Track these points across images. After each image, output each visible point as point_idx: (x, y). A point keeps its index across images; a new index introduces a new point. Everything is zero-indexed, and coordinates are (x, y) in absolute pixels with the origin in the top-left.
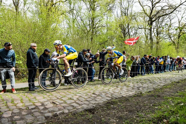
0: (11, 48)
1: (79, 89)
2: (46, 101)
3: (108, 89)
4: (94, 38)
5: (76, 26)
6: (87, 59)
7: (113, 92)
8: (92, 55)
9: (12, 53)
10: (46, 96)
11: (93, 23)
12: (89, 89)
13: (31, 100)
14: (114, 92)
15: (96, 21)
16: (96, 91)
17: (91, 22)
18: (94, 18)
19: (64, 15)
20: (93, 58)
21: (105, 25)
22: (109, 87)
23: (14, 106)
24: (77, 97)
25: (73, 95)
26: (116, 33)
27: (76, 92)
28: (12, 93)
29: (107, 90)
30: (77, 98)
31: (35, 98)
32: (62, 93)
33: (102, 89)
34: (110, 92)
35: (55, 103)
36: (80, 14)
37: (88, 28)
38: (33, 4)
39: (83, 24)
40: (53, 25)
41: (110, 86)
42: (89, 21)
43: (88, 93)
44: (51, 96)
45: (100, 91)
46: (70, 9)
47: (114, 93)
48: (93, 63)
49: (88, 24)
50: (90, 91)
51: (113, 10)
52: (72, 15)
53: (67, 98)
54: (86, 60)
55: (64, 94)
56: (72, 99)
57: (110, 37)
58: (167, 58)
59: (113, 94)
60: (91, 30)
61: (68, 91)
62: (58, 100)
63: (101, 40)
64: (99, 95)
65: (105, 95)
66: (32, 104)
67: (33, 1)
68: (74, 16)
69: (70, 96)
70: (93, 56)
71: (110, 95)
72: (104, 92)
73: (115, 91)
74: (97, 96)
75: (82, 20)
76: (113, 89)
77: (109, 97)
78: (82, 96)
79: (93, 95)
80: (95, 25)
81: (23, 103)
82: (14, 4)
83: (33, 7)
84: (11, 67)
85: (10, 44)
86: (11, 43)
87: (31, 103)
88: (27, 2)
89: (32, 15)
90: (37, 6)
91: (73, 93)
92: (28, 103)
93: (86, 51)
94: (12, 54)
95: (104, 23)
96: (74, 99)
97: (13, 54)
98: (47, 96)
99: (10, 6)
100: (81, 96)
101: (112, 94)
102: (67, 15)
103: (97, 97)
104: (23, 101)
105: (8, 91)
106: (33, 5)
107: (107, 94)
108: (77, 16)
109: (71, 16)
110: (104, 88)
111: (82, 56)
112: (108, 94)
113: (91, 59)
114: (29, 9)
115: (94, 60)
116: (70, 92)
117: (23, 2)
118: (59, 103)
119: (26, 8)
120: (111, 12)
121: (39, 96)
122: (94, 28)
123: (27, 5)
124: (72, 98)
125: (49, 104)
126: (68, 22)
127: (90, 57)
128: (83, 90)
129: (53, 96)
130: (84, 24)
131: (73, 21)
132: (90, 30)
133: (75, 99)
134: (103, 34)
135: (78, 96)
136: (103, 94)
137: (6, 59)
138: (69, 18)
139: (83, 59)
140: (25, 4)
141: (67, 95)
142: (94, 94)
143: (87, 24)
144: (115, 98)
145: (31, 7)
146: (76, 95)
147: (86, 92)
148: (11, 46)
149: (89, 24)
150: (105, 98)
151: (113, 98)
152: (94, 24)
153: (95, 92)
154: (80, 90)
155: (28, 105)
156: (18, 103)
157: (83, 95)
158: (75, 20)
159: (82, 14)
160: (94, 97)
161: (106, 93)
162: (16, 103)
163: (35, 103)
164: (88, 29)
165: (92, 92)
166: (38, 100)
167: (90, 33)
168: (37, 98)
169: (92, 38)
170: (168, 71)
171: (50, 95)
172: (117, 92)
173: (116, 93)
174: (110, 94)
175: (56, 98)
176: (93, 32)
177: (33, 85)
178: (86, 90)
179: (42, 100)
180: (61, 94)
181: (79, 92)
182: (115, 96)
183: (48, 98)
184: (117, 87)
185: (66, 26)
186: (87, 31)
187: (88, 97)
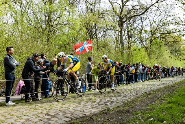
1: (26, 110)
3: (67, 106)
4: (50, 39)
5: (26, 21)
6: (40, 67)
7: (73, 111)
8: (48, 62)
11: (50, 19)
14: (75, 110)
15: (55, 17)
16: (50, 111)
18: (50, 13)
20: (49, 65)
21: (67, 22)
22: (68, 104)
25: (17, 118)
26: (80, 34)
29: (67, 108)
30: (23, 123)
33: (60, 107)
34: (69, 111)
36: (31, 6)
39: (36, 19)
41: (70, 102)
42: (45, 15)
43: (40, 114)
45: (57, 111)
47: (75, 112)
48: (48, 73)
49: (44, 20)
50: (43, 111)
51: (77, 5)
52: (21, 6)
53: (7, 123)
54: (38, 68)
55: (3, 118)
57: (73, 39)
58: (139, 66)
59: (74, 113)
60: (48, 29)
63: (61, 42)
64: (54, 116)
65: (63, 115)
68: (24, 8)
70: (49, 64)
71: (69, 115)
72: (61, 112)
73: (76, 109)
74: (52, 118)
75: (34, 14)
76: (74, 106)
77: (68, 118)
78: (31, 119)
79: (47, 117)
91: (17, 116)
93: (38, 56)
95: (65, 18)
100: (28, 120)
101: (72, 113)
103: (52, 119)
107: (66, 113)
108: (27, 8)
109: (19, 8)
110: (63, 106)
111: (33, 63)
112: (67, 114)
113: (45, 67)
115: (50, 69)
120: (74, 6)
122: (52, 26)
124: (15, 123)
126: (14, 15)
127: (44, 65)
130: (37, 19)
131: (22, 15)
132: (46, 28)
134: (64, 34)
135: (24, 119)
136: (60, 114)
138: (16, 10)
139: (34, 67)
141: (8, 120)
142: (47, 114)
143: (42, 20)
144: (76, 118)
146: (21, 119)
147: (37, 113)
149: (45, 21)
150: (63, 119)
151: (73, 118)
152: (51, 21)
153: (49, 112)
157: (32, 118)
158: (25, 13)
159: (34, 5)
160: (47, 118)
161: (64, 112)
164: (44, 26)
165: (45, 112)
167: (46, 32)
169: (48, 40)
170: (140, 81)
172: (79, 109)
173: (77, 112)
174: (70, 113)
176: (49, 31)
178: (37, 111)
181: (26, 113)
182: (76, 116)
184: (79, 103)
185: (11, 21)
186: (41, 29)
187: (39, 120)
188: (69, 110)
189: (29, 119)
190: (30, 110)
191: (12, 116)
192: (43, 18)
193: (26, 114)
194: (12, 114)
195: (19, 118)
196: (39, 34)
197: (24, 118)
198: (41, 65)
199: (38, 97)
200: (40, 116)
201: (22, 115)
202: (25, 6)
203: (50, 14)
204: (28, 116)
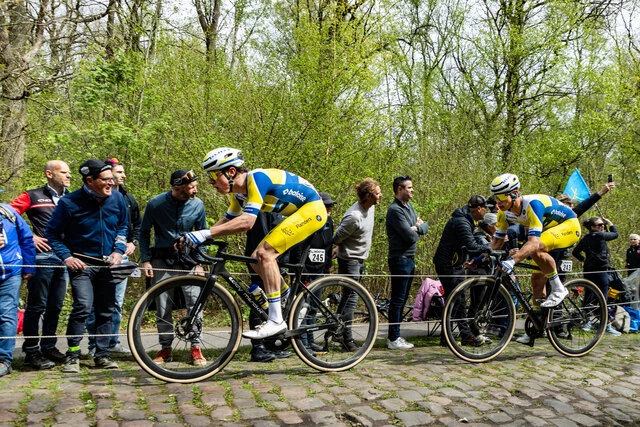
0: (191, 191)
1: (449, 370)
2: (321, 409)
3: (581, 376)
4: (515, 146)
5: (437, 96)
6: (487, 239)
7: (605, 394)
9: (196, 212)
10: (317, 388)
11: (514, 80)
12: (497, 372)
13: (264, 398)
14: (610, 391)
15: (529, 70)
16: (525, 384)
17: (503, 76)
18: (516, 61)
19: (389, 55)
21: (570, 85)
22: (585, 369)
23: (203, 417)
24: (446, 401)
25: (427, 391)
26: (622, 123)
27: (441, 380)
28: (192, 364)
29: (580, 383)
30: (446, 408)
31: (277, 392)
32: (383, 381)
33: (555, 375)
34: (592, 394)
35: (354, 420)
36: (455, 44)
37: (492, 103)
38: (267, 16)
39: (467, 85)
40: (344, 96)
41: (591, 364)
42: (496, 72)
43: (493, 389)
44: (336, 389)
45: (547, 386)
46: (414, 27)
47: (613, 400)
49: (492, 85)
50: (503, 380)
51: (610, 17)
52: (423, 51)
53: (403, 403)
54: (481, 243)
55: (389, 384)
56: (423, 410)
57: (590, 144)
59: (607, 402)
60: (505, 114)
61: (404, 375)
62: (366, 409)
63: (549, 156)
64: (540, 402)
65: (571, 402)
66: (268, 414)
67: (268, 2)
68: (432, 54)
69: (415, 397)
70: (516, 228)
71: (592, 407)
72: (563, 391)
73: (615, 389)
74: (534, 406)
75: (463, 70)
76: (607, 377)
77: (590, 415)
78: (468, 400)
79: (516, 401)
80: (521, 89)
81: (233, 406)
82: (201, 21)
83: (270, 29)
84: (191, 266)
86: (192, 174)
87: (263, 409)
88: (248, 10)
89: (261, 58)
90: (283, 22)
91: (427, 385)
92: (253, 411)
93: (483, 205)
94: (194, 216)
95: (563, 77)
96: (433, 408)
97: (199, 215)
98: (324, 388)
99: (187, 29)
100: (459, 401)
101: (602, 403)
102: (400, 53)
103: (535, 411)
104: (236, 401)
105: (178, 356)
106: (267, 21)
107: (580, 398)
108: (442, 53)
109: (418, 56)
110: (565, 373)
111: (467, 226)
112: (585, 403)
114: (255, 36)
115: (520, 246)
116: (414, 380)
117: (234, 10)
118: (370, 419)
119: (241, 34)
120: (598, 24)
121: (292, 383)
122: (519, 103)
123: (247, 21)
124: (425, 405)
125: (330, 420)
126: (405, 81)
128: (469, 372)
129: (346, 390)
130: (472, 85)
131: (427, 78)
132: (499, 111)
133: (436, 409)
134: (556, 126)
135: (448, 397)
136: (559, 397)
137: (173, 235)
138: (410, 63)
139: (472, 237)
140: (238, 18)
141: (403, 391)
142: (517, 393)
143: (486, 85)
144: (618, 421)
145: (261, 28)
146: (441, 395)
147: (484, 384)
148: (195, 183)
149: (496, 87)
150: (571, 417)
151: (609, 418)
152: (517, 86)
153: (523, 386)
154: (454, 374)
155: (253, 417)
156: (215, 407)
157: (471, 396)
158: (436, 70)
159: (463, 42)
160: (520, 407)
161: (573, 394)
162: (209, 404)
163: (277, 410)
165: (510, 384)
166: (289, 399)
167: (501, 124)
168: (287, 392)
169: (507, 149)
171: (334, 383)
172: (629, 393)
173: (621, 400)
174: (596, 400)
175: (358, 400)
176: (511, 121)
178: (484, 377)
179: (306, 404)
180: (376, 382)
181: (452, 379)
182: (617, 414)
183: (325, 396)
184: (625, 369)
185: (398, 98)
186: (483, 117)
187: (492, 408)
188: (589, 389)
189: (464, 400)
190: (460, 372)
191: (414, 384)
192: (490, 79)
193: (453, 383)
194: (411, 376)
195: (433, 392)
196: (475, 133)
197: (447, 394)
198: (491, 234)
199: (479, 334)
200: (496, 395)
201: (441, 384)
202: (436, 51)
203: (515, 65)
204: (457, 388)
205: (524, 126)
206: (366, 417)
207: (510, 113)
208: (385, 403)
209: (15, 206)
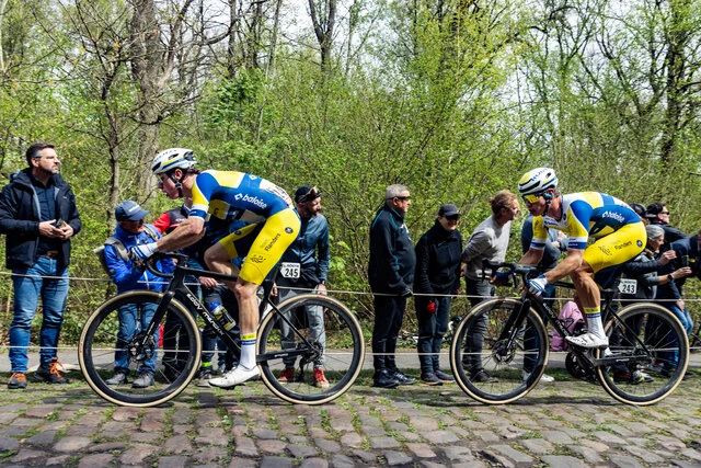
0: (315, 207)
1: (602, 411)
2: (455, 444)
4: (679, 143)
5: (575, 89)
6: (648, 256)
8: (677, 237)
9: (320, 229)
10: (448, 420)
11: (678, 61)
12: (665, 417)
13: (392, 427)
17: (662, 58)
18: (682, 38)
20: (683, 249)
23: (333, 442)
24: (603, 448)
25: (578, 434)
27: (593, 422)
30: (603, 455)
31: (406, 421)
32: (522, 417)
35: (493, 459)
36: (599, 26)
38: (382, 18)
39: (614, 73)
40: (466, 97)
42: (653, 52)
43: (661, 437)
44: (470, 423)
46: (548, 10)
50: (673, 427)
52: (559, 37)
53: (549, 445)
55: (531, 422)
56: (574, 454)
60: (664, 103)
61: (548, 412)
62: (505, 448)
66: (398, 444)
67: (384, 3)
68: (570, 40)
69: (563, 439)
70: (685, 243)
75: (608, 55)
78: (629, 448)
80: (687, 71)
81: (362, 433)
82: (316, 31)
83: (386, 32)
84: (314, 285)
85: (313, 191)
87: (392, 439)
88: (362, 14)
89: (377, 64)
90: (399, 22)
91: (577, 427)
92: (382, 439)
94: (317, 233)
96: (586, 454)
97: (323, 232)
98: (456, 421)
99: (301, 40)
100: (619, 448)
102: (533, 43)
104: (365, 428)
105: (301, 378)
106: (382, 23)
108: (583, 37)
109: (553, 44)
113: (670, 254)
114: (370, 40)
115: (691, 265)
116: (560, 419)
117: (348, 16)
118: (512, 460)
119: (356, 40)
121: (419, 413)
122: (684, 89)
123: (362, 26)
124: (576, 449)
125: (466, 457)
128: (628, 414)
129: (482, 426)
130: (619, 74)
131: (564, 69)
132: (656, 101)
133: (591, 455)
135: (604, 442)
137: (298, 253)
138: (543, 53)
140: (353, 23)
145: (375, 31)
146: (594, 439)
147: (648, 430)
149: (653, 72)
152: (682, 68)
154: (609, 416)
155: (382, 446)
156: (344, 432)
157: (633, 444)
158: (576, 58)
159: (609, 22)
162: (339, 429)
163: (407, 441)
164: (645, 92)
166: (419, 430)
168: (416, 422)
169: (667, 147)
171: (467, 416)
175: (496, 438)
176: (674, 111)
177: (390, 363)
179: (439, 437)
180: (515, 418)
181: (608, 422)
183: (458, 429)
185: (529, 94)
186: (635, 110)
187: (662, 460)
189: (624, 447)
190: (616, 413)
191: (559, 423)
192: (645, 62)
193: (608, 426)
194: (556, 415)
195: (585, 435)
196: (624, 129)
197: (603, 438)
198: (653, 250)
199: (636, 369)
200: (666, 445)
201: (594, 427)
202: (575, 36)
203: (680, 43)
204: (615, 433)
205: (690, 116)
206: (507, 457)
207: (672, 102)
208: (528, 443)
209: (157, 226)
